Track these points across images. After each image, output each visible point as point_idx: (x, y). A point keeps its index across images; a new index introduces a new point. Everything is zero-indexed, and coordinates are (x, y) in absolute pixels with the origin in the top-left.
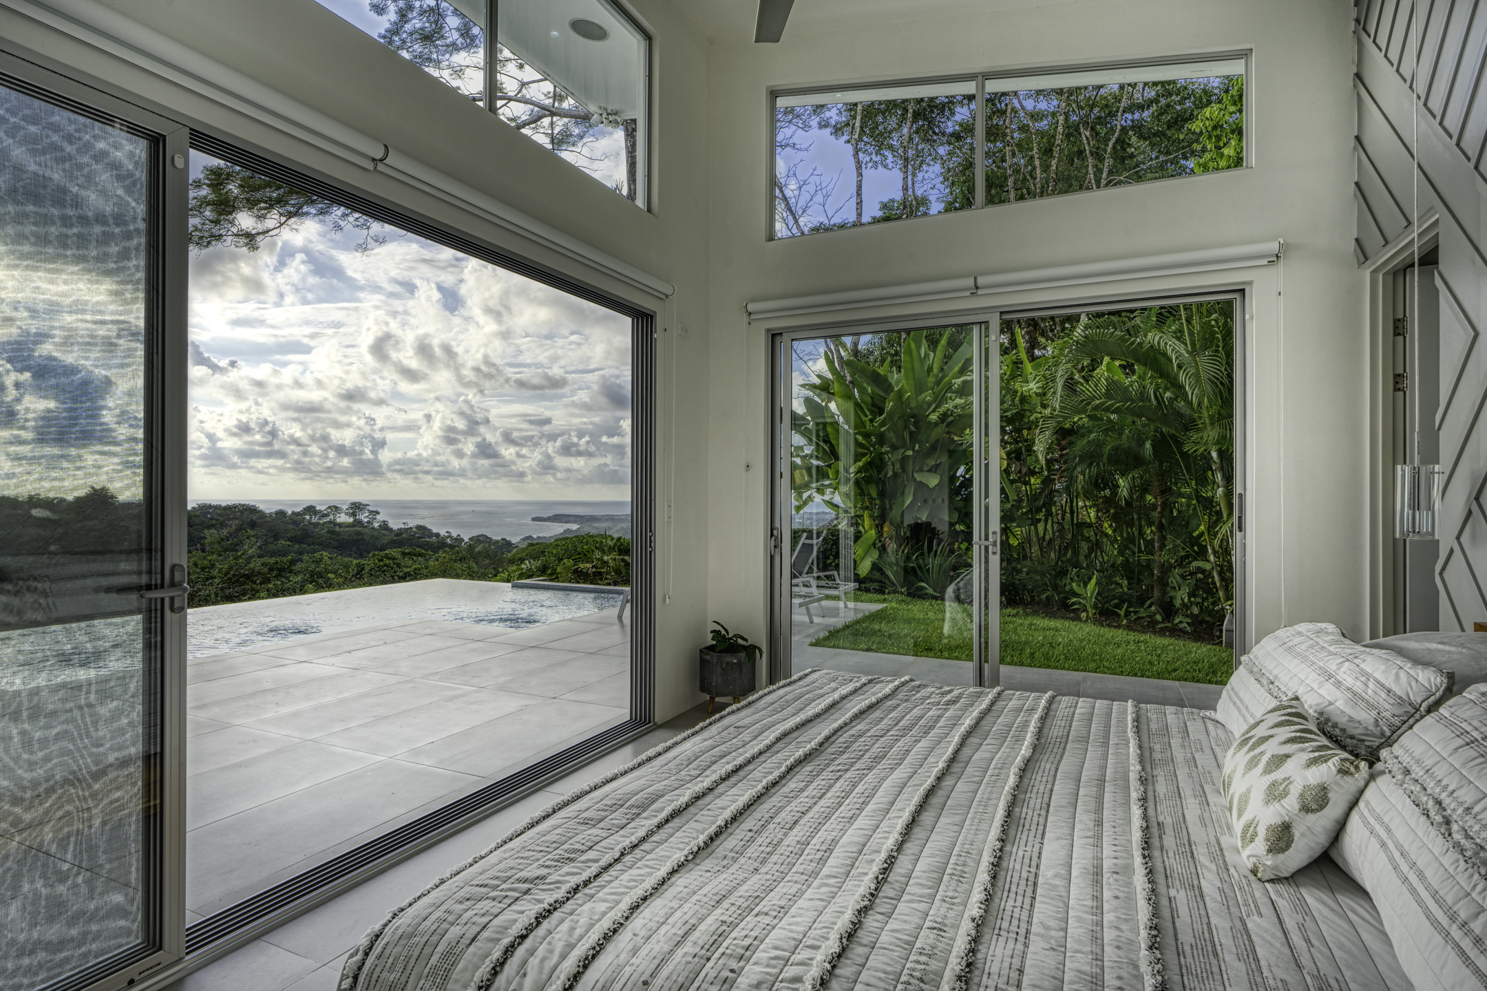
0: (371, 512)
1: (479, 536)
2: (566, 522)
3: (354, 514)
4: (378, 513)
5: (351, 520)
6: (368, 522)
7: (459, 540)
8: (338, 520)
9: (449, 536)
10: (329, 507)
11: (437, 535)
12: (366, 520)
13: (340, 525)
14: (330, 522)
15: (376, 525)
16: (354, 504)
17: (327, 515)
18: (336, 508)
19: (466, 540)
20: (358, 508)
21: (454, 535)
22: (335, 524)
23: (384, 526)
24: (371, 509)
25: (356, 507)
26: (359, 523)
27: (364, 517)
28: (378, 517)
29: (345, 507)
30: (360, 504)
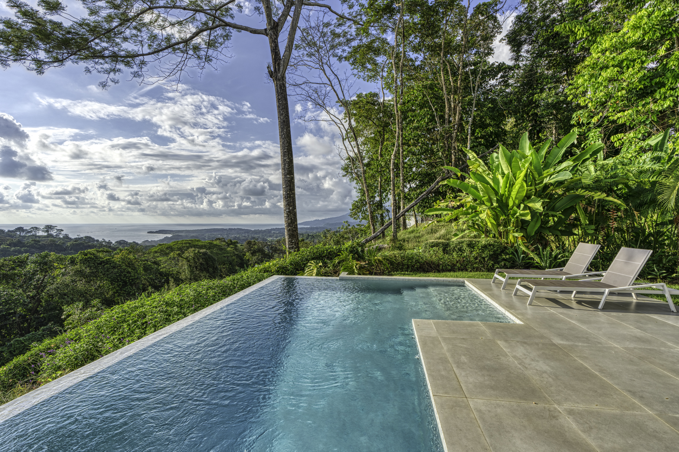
0: (58, 230)
2: (165, 233)
3: (47, 231)
4: (62, 230)
5: (46, 234)
6: (56, 235)
7: (110, 243)
8: (38, 234)
9: (105, 241)
10: (32, 228)
11: (98, 241)
12: (55, 234)
13: (39, 237)
14: (33, 235)
15: (61, 236)
16: (48, 226)
17: (31, 232)
18: (36, 228)
19: (113, 242)
20: (50, 228)
22: (36, 236)
23: (66, 237)
24: (58, 228)
25: (49, 228)
26: (51, 236)
27: (54, 233)
28: (62, 232)
29: (42, 228)
30: (51, 226)
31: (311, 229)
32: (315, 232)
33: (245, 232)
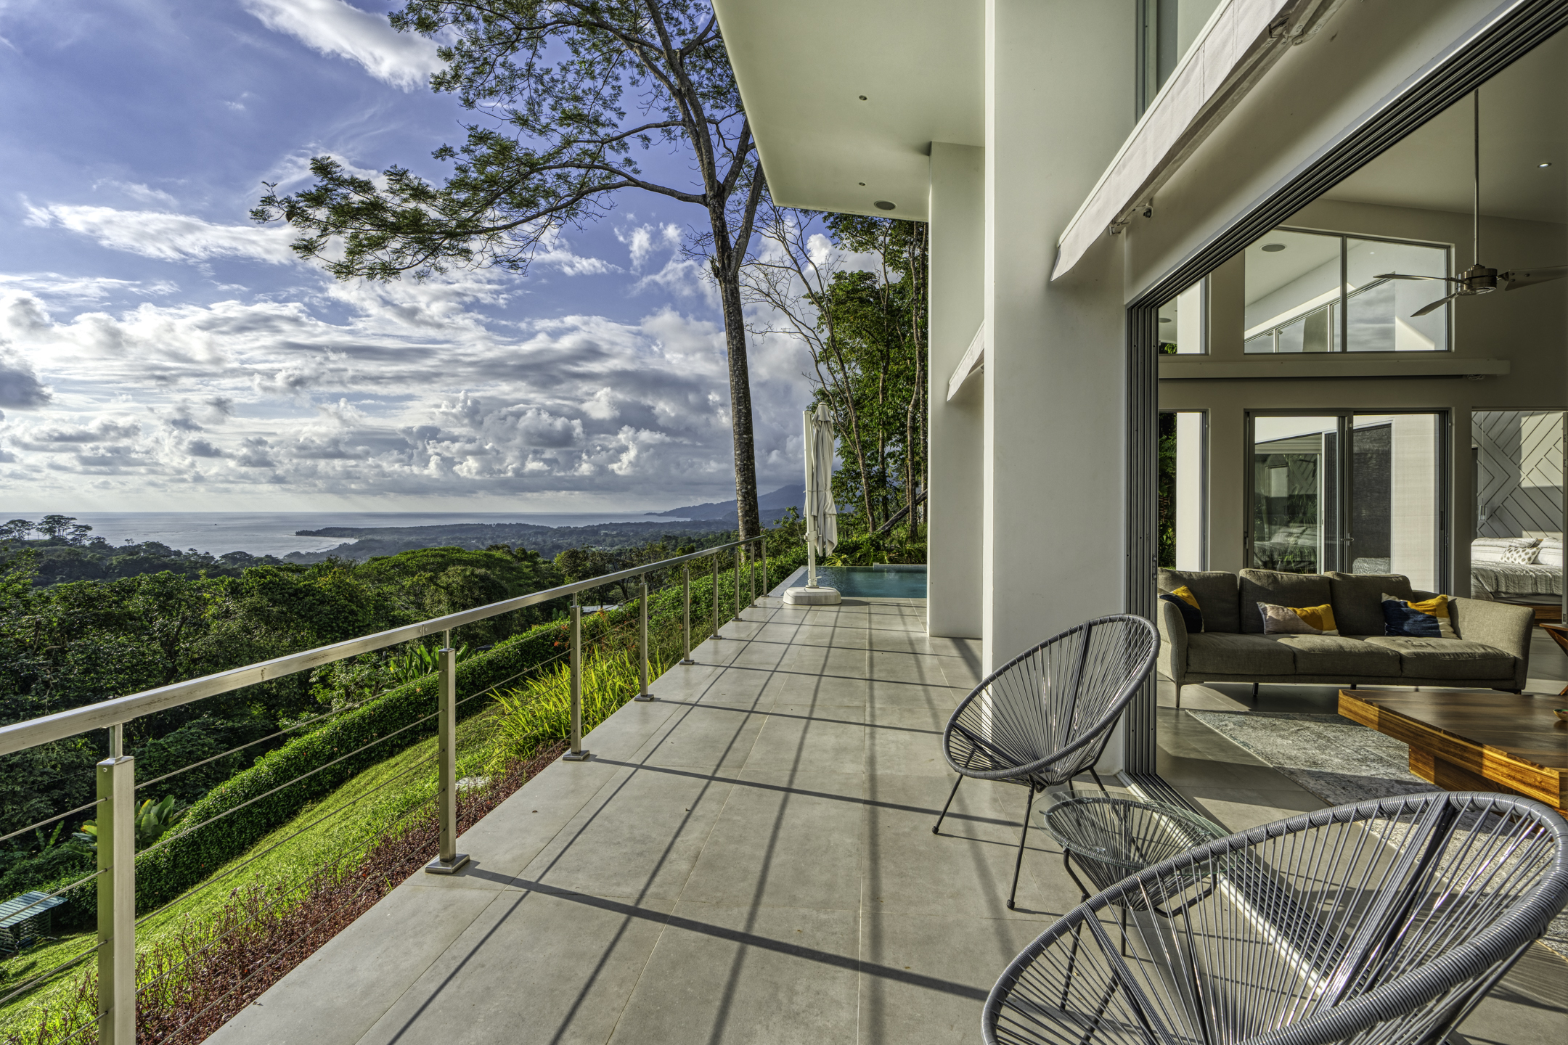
0: (78, 527)
1: (235, 553)
2: (341, 536)
3: (51, 530)
4: (88, 528)
5: (47, 537)
6: (73, 540)
7: (207, 557)
8: (26, 538)
9: (196, 554)
10: (12, 522)
11: (178, 553)
12: (70, 537)
13: (31, 543)
14: (14, 539)
15: (87, 543)
16: (52, 517)
17: (10, 531)
18: (23, 523)
19: (217, 557)
20: (58, 522)
21: (201, 551)
22: (24, 543)
23: (99, 544)
24: (77, 523)
25: (55, 521)
26: (62, 541)
27: (67, 533)
28: (89, 533)
29: (37, 521)
30: (61, 517)
31: (695, 524)
32: (703, 532)
33: (536, 533)
